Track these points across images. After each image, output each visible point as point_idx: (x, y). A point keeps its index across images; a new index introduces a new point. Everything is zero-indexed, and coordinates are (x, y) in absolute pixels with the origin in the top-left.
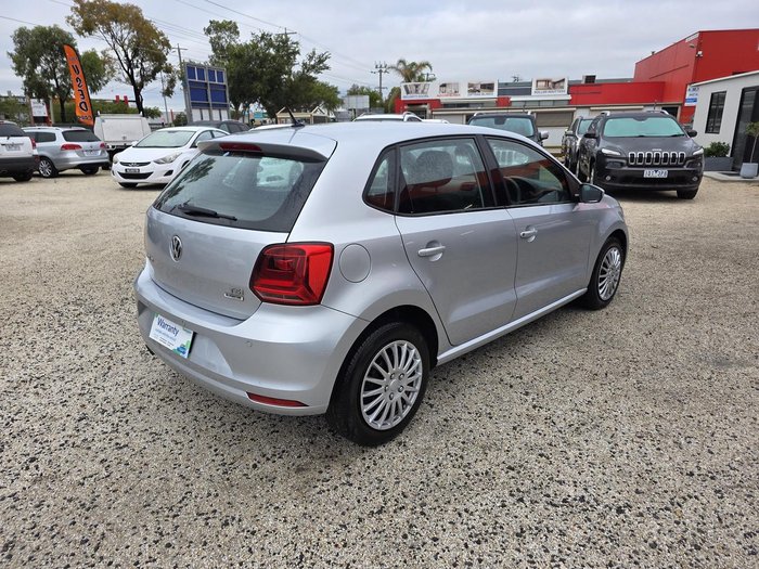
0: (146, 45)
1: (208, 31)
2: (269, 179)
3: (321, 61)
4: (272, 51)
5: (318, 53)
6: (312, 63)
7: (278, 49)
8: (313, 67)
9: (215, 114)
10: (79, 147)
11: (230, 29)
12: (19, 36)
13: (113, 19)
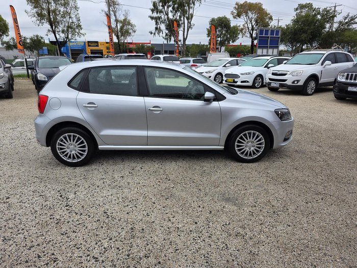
0: (261, 20)
1: (297, 9)
2: (242, 82)
3: (351, 20)
4: (319, 17)
5: (351, 15)
6: (347, 21)
7: (323, 16)
8: (347, 23)
9: (270, 51)
10: (197, 65)
11: (308, 7)
12: (211, 21)
13: (250, 10)
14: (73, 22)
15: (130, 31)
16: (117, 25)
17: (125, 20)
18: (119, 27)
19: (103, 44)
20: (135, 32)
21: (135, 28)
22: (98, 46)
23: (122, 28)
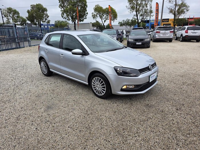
14: (147, 9)
15: (185, 10)
16: (175, 8)
17: (182, 4)
18: (177, 9)
19: (171, 20)
20: (188, 11)
21: (189, 8)
22: (168, 21)
23: (179, 9)
